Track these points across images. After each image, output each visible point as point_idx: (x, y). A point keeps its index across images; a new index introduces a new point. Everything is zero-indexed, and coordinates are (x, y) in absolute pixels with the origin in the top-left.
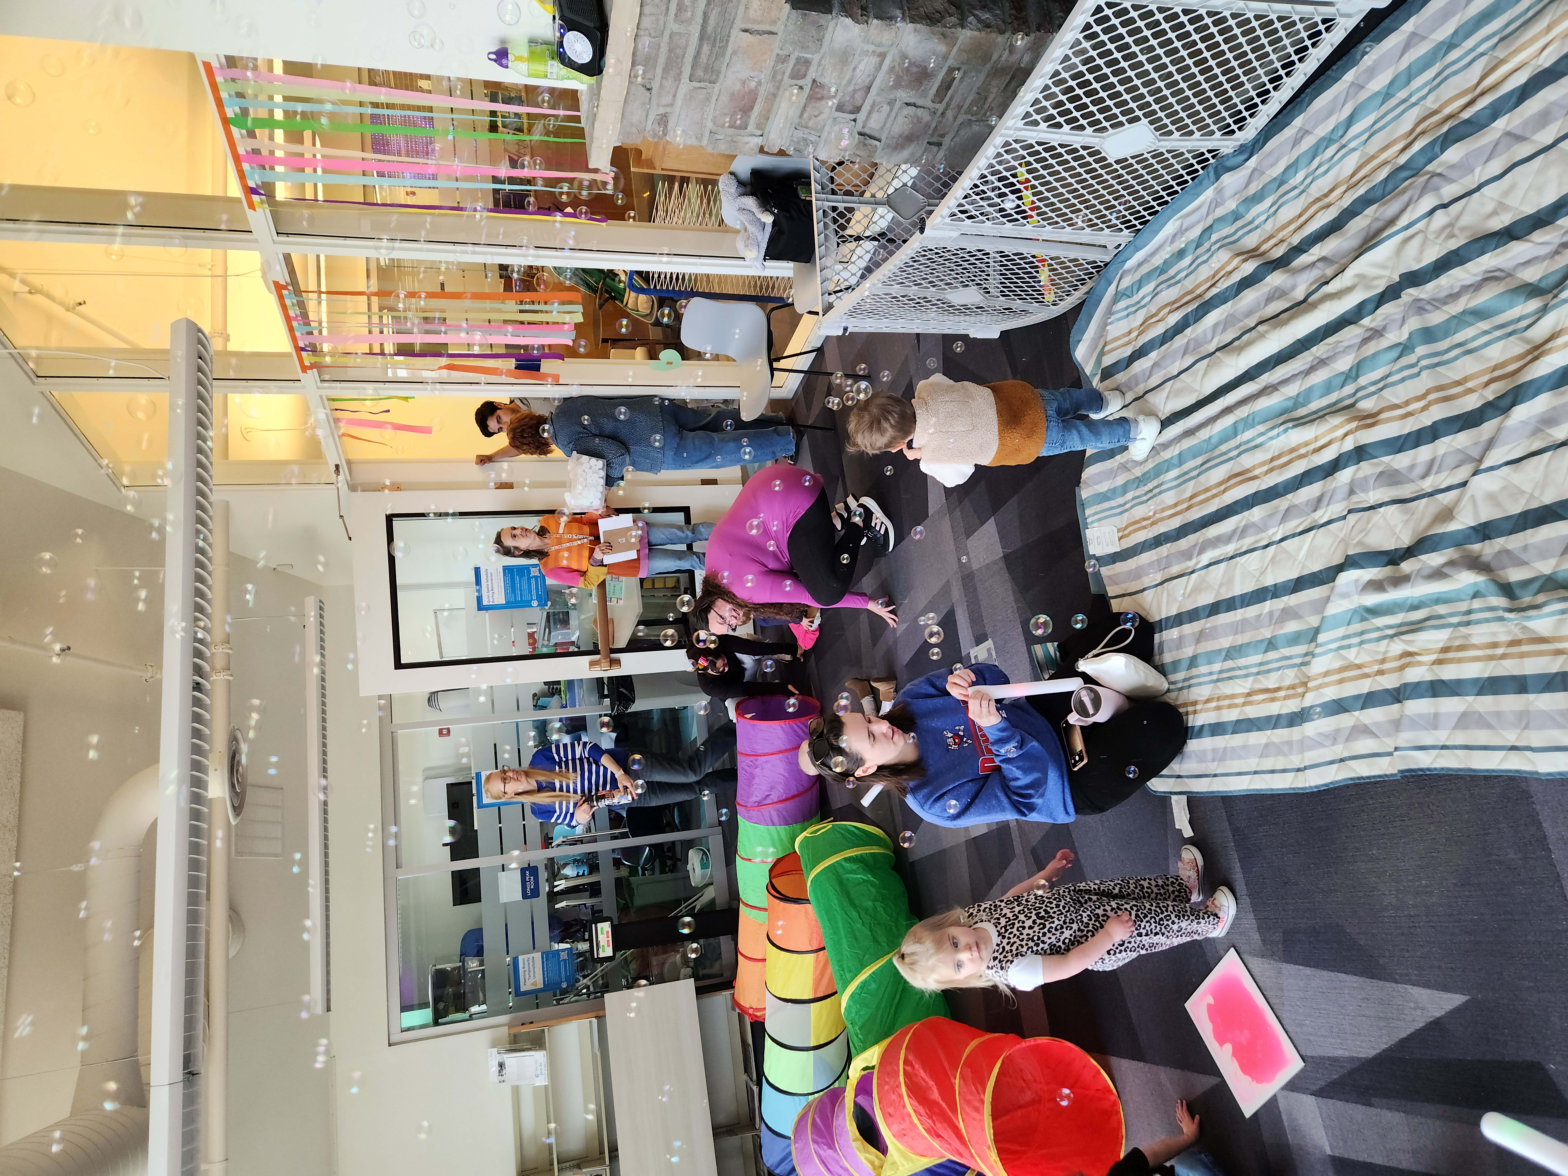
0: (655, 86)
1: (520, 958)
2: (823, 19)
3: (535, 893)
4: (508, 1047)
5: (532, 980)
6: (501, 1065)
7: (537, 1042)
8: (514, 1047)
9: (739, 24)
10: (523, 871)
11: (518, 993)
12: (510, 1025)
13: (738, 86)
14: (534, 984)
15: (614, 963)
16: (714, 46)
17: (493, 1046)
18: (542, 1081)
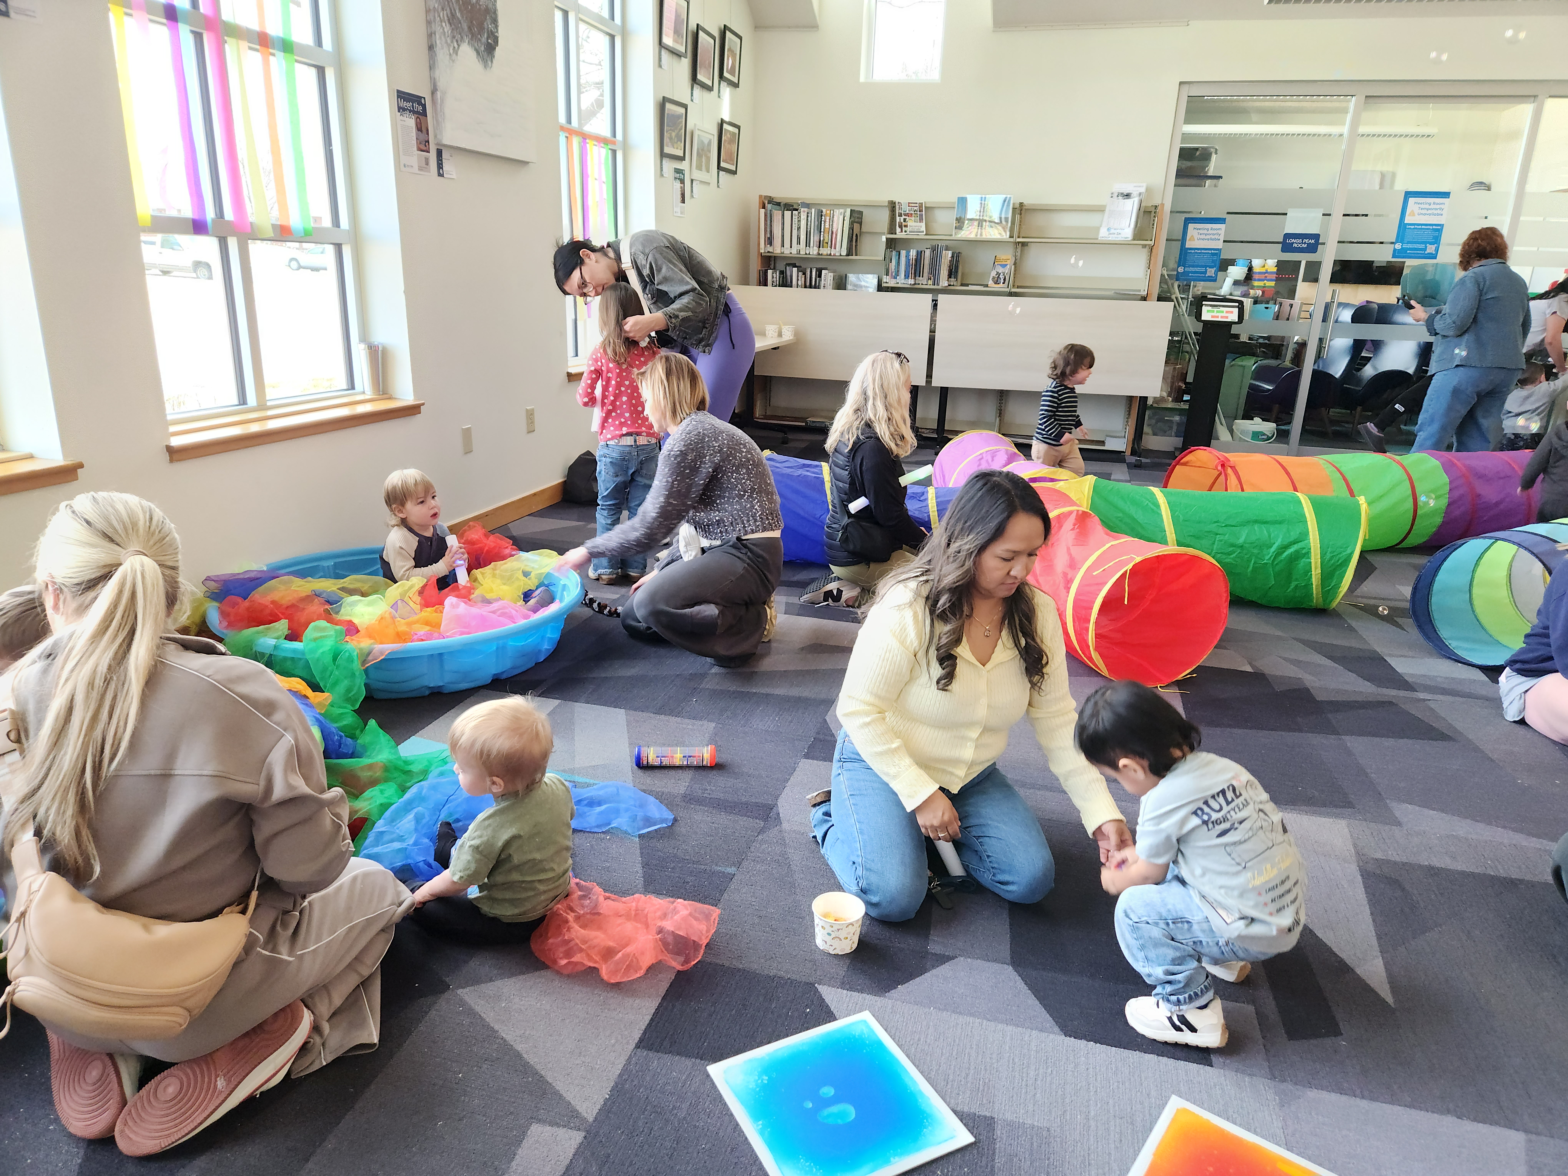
1: (1222, 226)
4: (1144, 204)
5: (1196, 236)
6: (1128, 196)
8: (1143, 210)
10: (1316, 237)
11: (1189, 221)
12: (1160, 209)
14: (1192, 239)
15: (1193, 320)
18: (1103, 234)
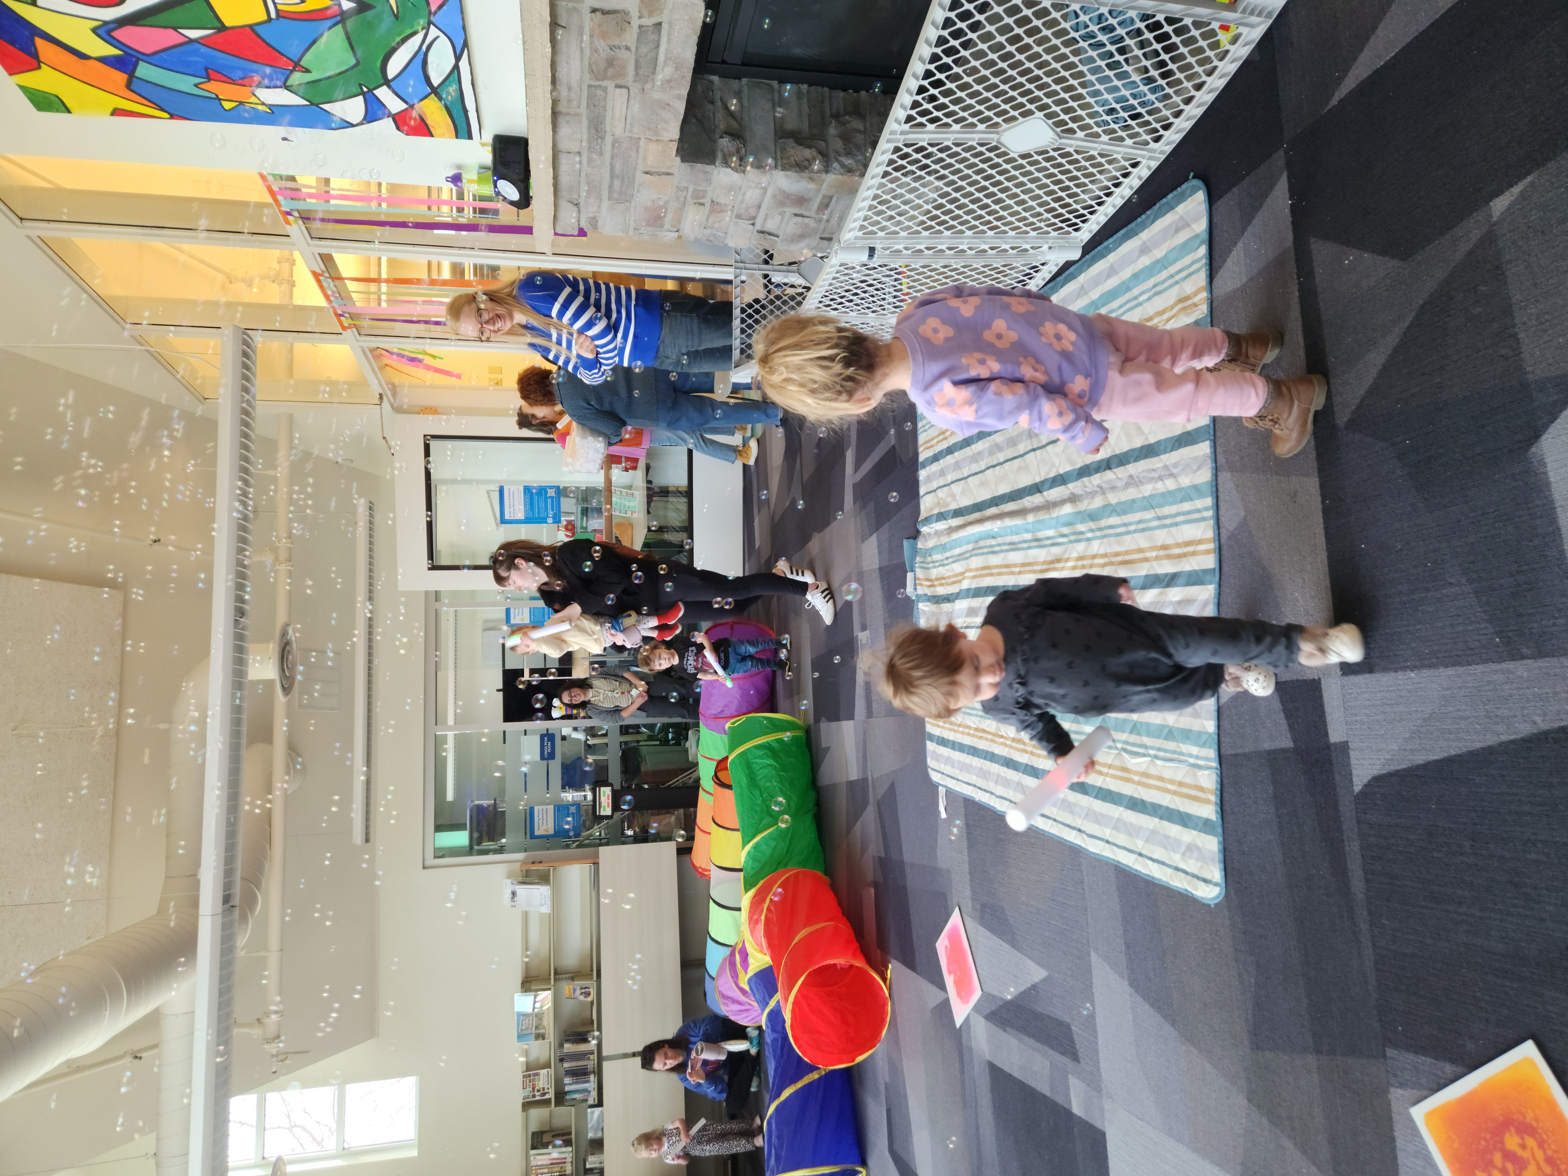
0: (582, 202)
1: (536, 808)
2: (709, 168)
3: (552, 756)
4: (520, 879)
5: (545, 827)
6: (514, 894)
7: (544, 879)
8: (525, 879)
9: (641, 167)
10: (542, 737)
11: (533, 836)
12: (524, 862)
13: (649, 204)
14: (547, 830)
15: (611, 822)
16: (623, 180)
17: (509, 878)
18: (546, 909)
